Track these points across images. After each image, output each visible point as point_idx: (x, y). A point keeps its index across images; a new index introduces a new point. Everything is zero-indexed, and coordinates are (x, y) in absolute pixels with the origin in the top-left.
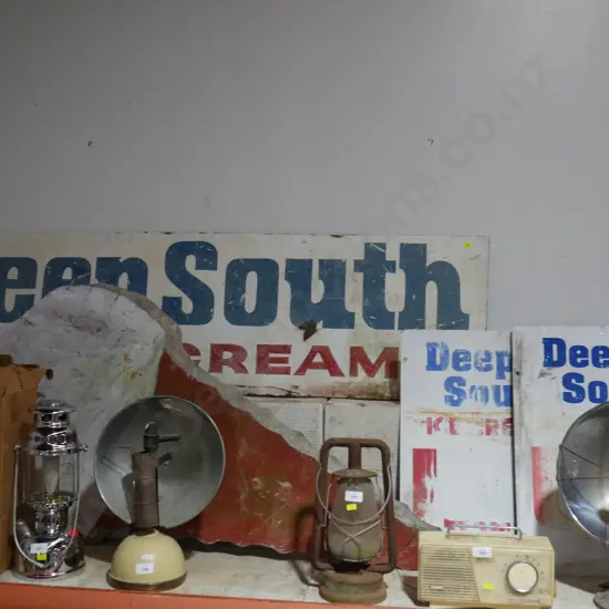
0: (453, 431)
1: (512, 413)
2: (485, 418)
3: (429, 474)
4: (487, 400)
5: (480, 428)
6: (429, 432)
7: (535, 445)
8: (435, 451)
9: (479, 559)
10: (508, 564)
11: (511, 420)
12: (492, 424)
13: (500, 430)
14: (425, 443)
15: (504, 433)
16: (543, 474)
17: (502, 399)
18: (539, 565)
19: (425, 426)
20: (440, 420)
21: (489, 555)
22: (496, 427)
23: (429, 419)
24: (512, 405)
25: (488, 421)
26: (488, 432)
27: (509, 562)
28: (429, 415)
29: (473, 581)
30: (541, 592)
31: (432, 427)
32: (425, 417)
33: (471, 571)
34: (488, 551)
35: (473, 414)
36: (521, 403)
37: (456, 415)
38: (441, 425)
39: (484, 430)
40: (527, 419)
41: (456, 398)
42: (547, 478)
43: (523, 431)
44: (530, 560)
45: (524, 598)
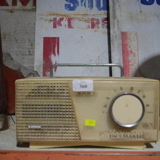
0: (70, 26)
1: (108, 14)
2: (91, 17)
3: (54, 54)
4: (92, 6)
5: (88, 24)
6: (55, 27)
7: (124, 30)
8: (58, 38)
9: (79, 94)
10: (111, 99)
11: (108, 19)
12: (95, 22)
13: (100, 25)
14: (52, 33)
15: (103, 28)
16: (129, 49)
17: (102, 5)
18: (144, 97)
19: (52, 23)
20: (62, 19)
21: (90, 89)
22: (98, 23)
23: (55, 19)
24: (108, 9)
25: (93, 19)
26: (93, 27)
27: (112, 96)
28: (55, 17)
29: (73, 117)
30: (146, 126)
31: (56, 24)
32: (52, 17)
33: (71, 106)
34: (89, 84)
35: (83, 15)
36: (114, 4)
37: (72, 16)
38: (62, 23)
39: (90, 26)
40: (118, 13)
41: (72, 5)
42: (132, 52)
43: (116, 22)
44: (135, 92)
45: (129, 134)
